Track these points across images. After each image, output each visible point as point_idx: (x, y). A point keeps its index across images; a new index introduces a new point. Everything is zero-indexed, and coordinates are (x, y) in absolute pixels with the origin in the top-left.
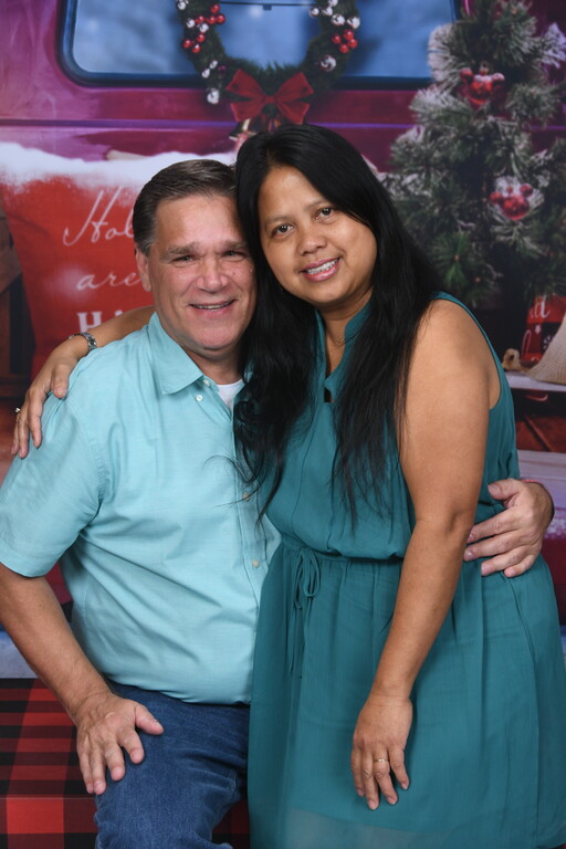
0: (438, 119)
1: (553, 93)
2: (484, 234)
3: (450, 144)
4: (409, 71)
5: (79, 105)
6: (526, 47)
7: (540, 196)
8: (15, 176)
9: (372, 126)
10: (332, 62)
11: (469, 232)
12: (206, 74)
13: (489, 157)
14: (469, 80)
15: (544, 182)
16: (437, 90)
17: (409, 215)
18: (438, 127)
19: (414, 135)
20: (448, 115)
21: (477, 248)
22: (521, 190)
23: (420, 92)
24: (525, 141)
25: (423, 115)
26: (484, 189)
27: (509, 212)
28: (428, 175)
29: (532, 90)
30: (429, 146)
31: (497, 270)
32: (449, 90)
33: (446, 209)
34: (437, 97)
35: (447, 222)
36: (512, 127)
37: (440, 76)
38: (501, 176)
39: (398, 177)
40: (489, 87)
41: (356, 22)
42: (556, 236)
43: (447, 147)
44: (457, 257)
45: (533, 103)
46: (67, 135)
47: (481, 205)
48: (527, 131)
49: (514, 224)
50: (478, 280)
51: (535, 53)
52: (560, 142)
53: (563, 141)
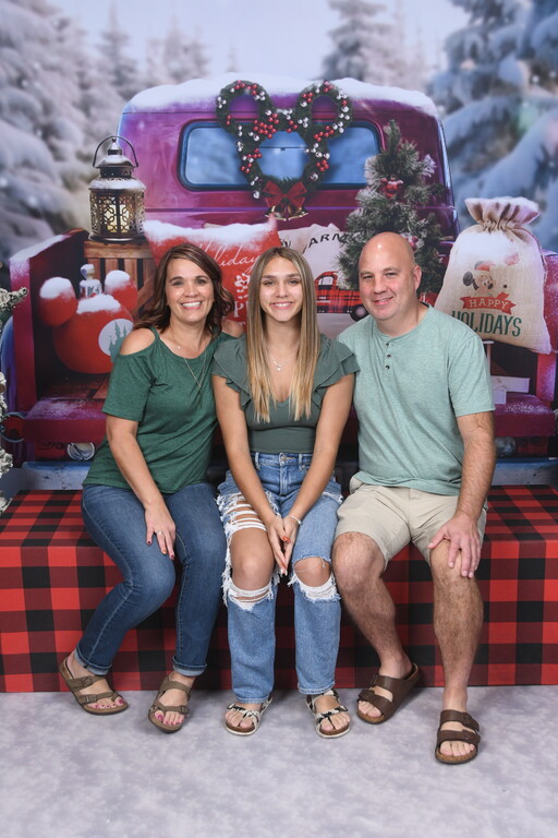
0: (370, 204)
1: (428, 190)
3: (377, 217)
4: (355, 180)
5: (190, 201)
6: (414, 167)
7: (423, 242)
8: (158, 237)
9: (337, 208)
10: (316, 176)
12: (253, 183)
14: (386, 183)
15: (424, 235)
16: (369, 190)
18: (370, 208)
19: (358, 212)
20: (375, 202)
22: (413, 239)
23: (361, 191)
24: (415, 215)
25: (363, 202)
29: (418, 189)
30: (366, 218)
32: (375, 189)
34: (369, 193)
36: (407, 207)
37: (371, 182)
39: (350, 234)
40: (395, 188)
41: (328, 156)
42: (431, 262)
43: (375, 218)
45: (418, 195)
46: (184, 216)
48: (415, 209)
51: (419, 170)
52: (432, 215)
53: (433, 214)
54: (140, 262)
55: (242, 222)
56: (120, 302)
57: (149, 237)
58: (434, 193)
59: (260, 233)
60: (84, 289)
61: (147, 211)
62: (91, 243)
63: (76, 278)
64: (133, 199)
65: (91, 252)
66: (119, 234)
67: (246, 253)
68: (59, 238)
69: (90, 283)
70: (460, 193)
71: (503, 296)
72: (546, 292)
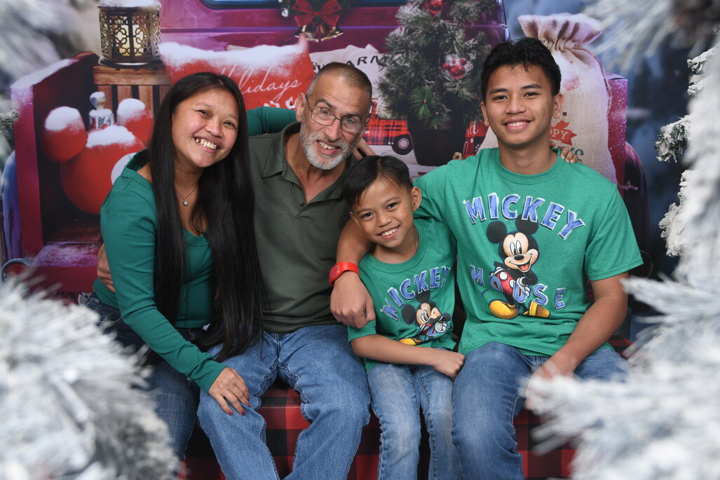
0: (412, 22)
1: (477, 6)
2: (440, 88)
3: (419, 37)
5: (210, 20)
7: (471, 65)
8: (175, 61)
9: (374, 27)
11: (431, 86)
12: (281, 0)
13: (441, 43)
15: (473, 57)
16: (411, 6)
17: (397, 77)
18: (412, 27)
19: (398, 32)
20: (417, 20)
21: (436, 96)
22: (460, 61)
23: (401, 7)
24: (462, 34)
25: (404, 20)
26: (439, 61)
27: (454, 75)
28: (407, 54)
29: (465, 5)
30: (407, 38)
31: (448, 108)
32: (418, 6)
33: (418, 74)
34: (411, 10)
35: (419, 81)
36: (454, 26)
38: (449, 54)
39: (390, 56)
40: (440, 4)
43: (417, 38)
44: (425, 101)
45: (465, 12)
46: (204, 37)
47: (438, 71)
48: (462, 28)
49: (456, 81)
50: (437, 113)
52: (481, 34)
53: (483, 34)
54: (156, 89)
55: (270, 44)
56: (134, 134)
57: (166, 60)
58: (483, 10)
59: (288, 55)
60: (94, 120)
61: (163, 31)
62: (102, 68)
63: (85, 107)
64: (148, 18)
65: (101, 78)
66: (132, 58)
67: (274, 79)
68: (66, 63)
69: (99, 113)
70: (512, 10)
71: (562, 125)
72: (610, 120)
